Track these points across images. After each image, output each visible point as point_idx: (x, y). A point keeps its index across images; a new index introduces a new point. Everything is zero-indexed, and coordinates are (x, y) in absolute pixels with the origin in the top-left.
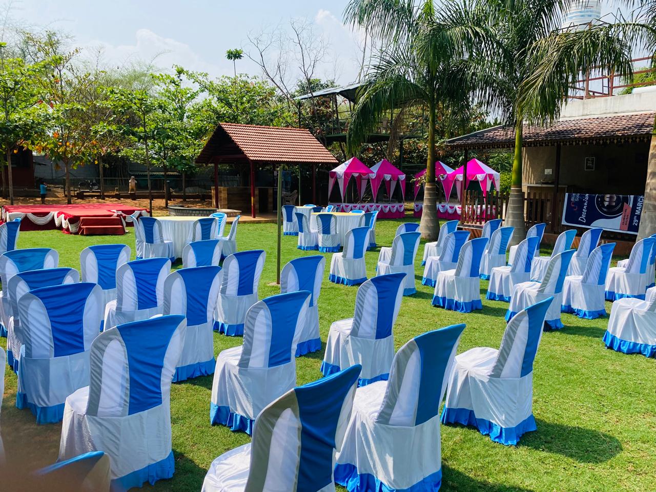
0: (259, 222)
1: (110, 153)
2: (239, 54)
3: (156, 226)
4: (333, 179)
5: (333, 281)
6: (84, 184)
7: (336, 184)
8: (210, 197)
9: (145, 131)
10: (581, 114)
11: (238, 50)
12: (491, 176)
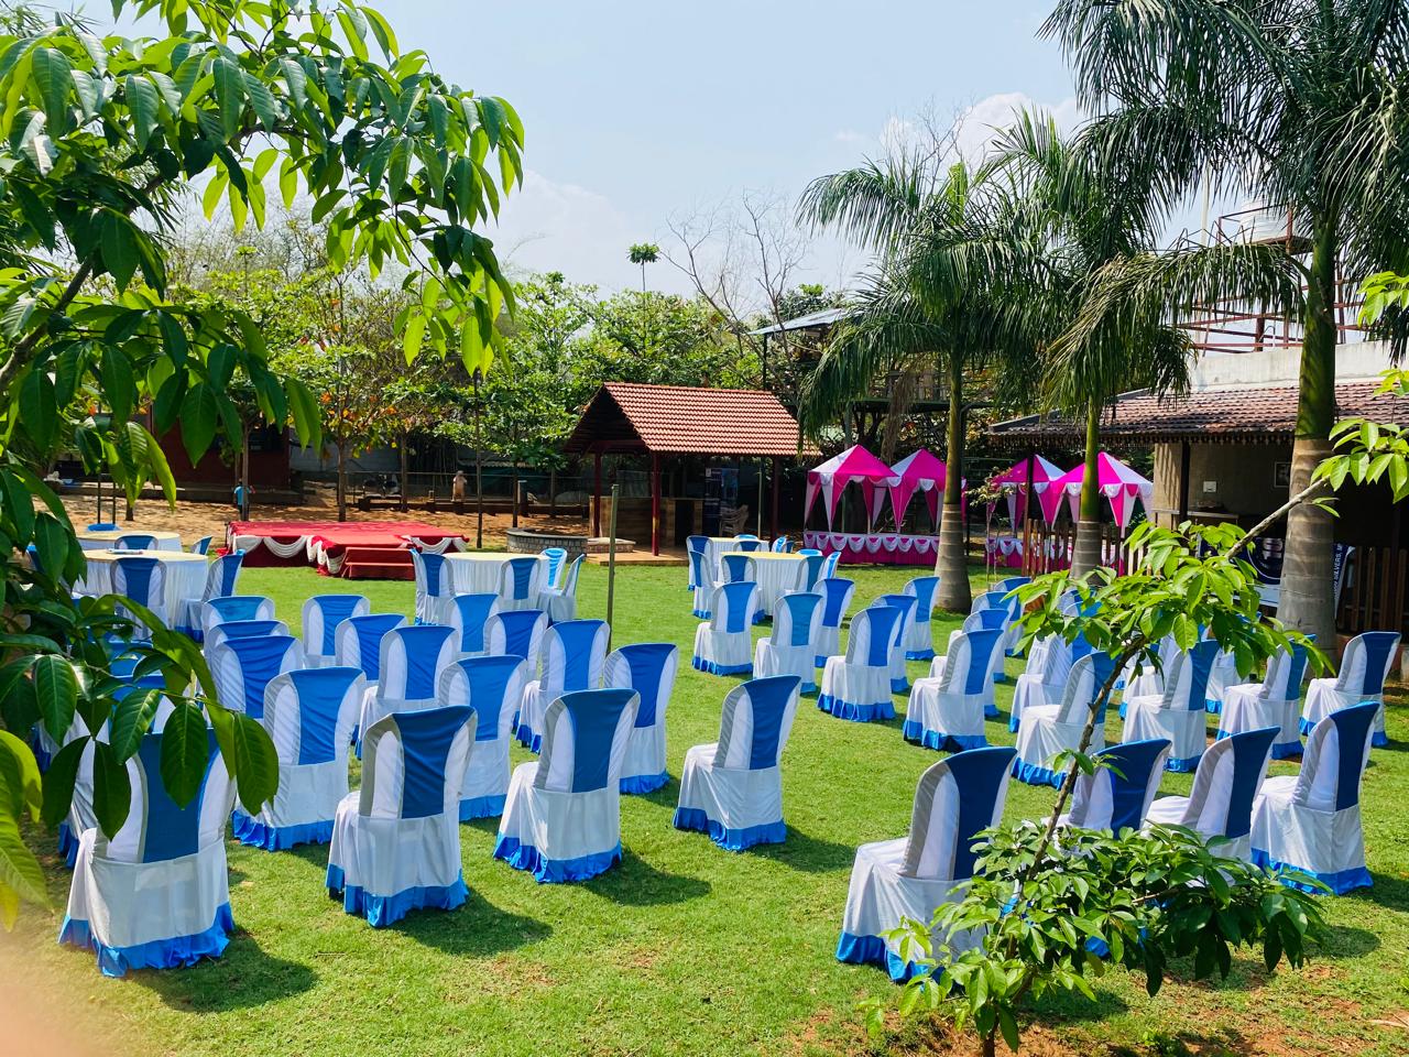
0: (662, 564)
1: (420, 428)
2: (652, 254)
3: (444, 569)
4: (814, 487)
5: (697, 667)
6: (374, 483)
7: (819, 497)
8: (586, 514)
9: (477, 394)
10: (1267, 378)
11: (650, 245)
12: (1132, 489)
